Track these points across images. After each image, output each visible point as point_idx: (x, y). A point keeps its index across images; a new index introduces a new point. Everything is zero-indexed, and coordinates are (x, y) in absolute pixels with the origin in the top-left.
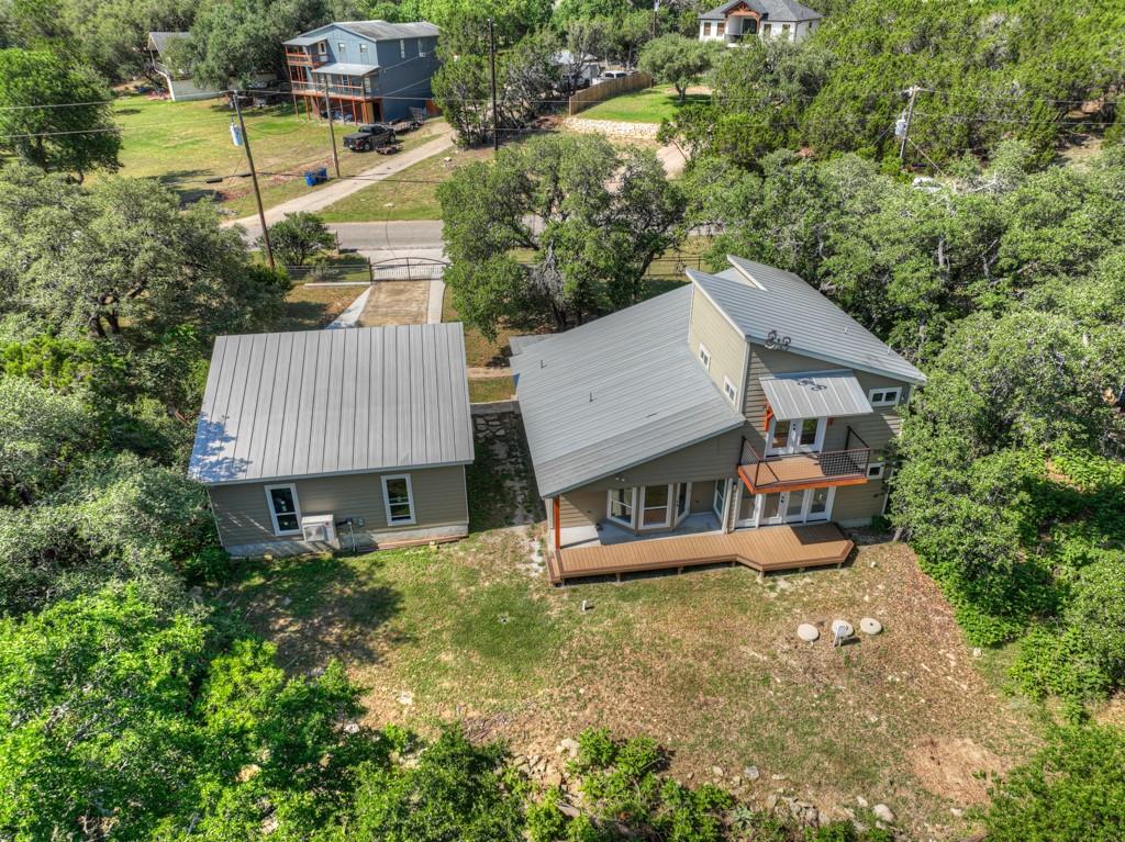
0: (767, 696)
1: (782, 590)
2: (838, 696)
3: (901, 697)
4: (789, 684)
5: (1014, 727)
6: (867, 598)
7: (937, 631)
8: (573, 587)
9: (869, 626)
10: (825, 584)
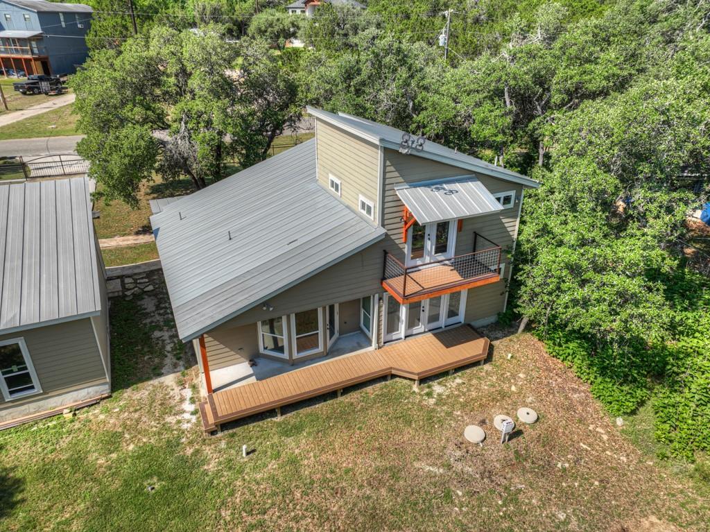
0: (454, 515)
1: (439, 395)
2: (521, 496)
3: (576, 484)
4: (472, 494)
5: (682, 492)
6: (513, 388)
7: (580, 408)
8: (231, 431)
9: (526, 415)
10: (474, 382)
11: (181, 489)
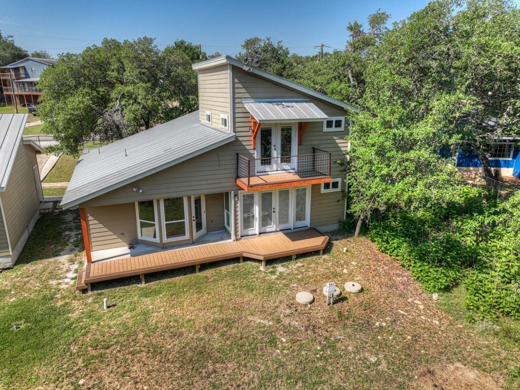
0: (274, 355)
1: (280, 273)
2: (338, 345)
3: (390, 338)
4: (293, 342)
5: (487, 346)
6: (345, 271)
7: (402, 287)
9: (351, 287)
10: (313, 265)
11: (42, 330)
